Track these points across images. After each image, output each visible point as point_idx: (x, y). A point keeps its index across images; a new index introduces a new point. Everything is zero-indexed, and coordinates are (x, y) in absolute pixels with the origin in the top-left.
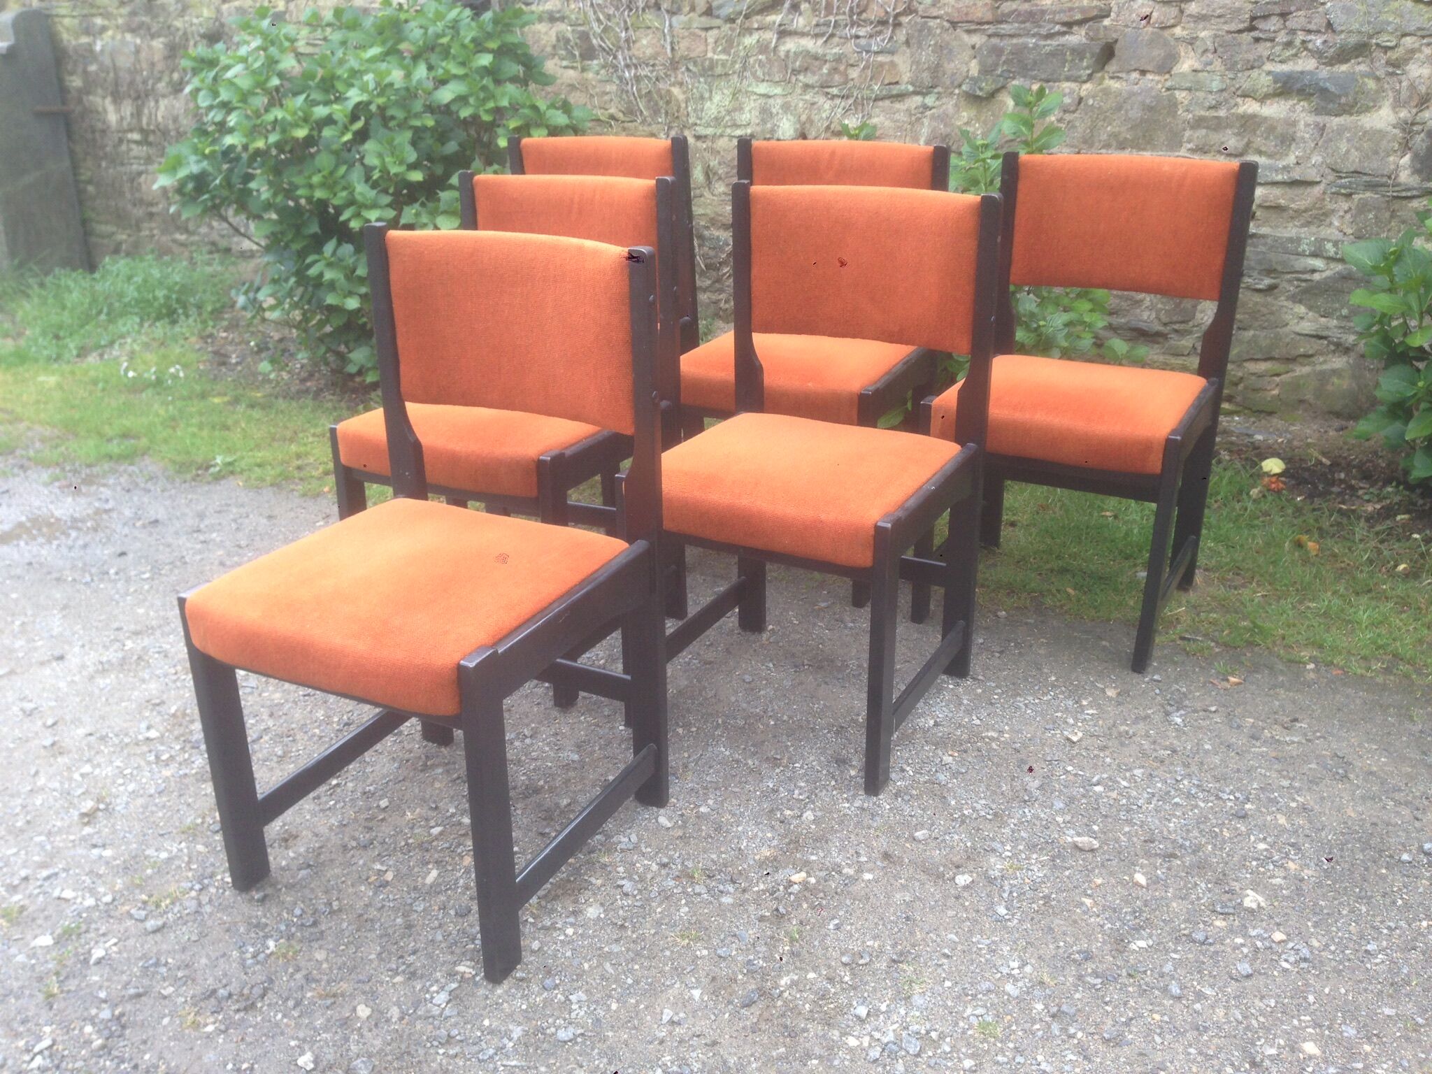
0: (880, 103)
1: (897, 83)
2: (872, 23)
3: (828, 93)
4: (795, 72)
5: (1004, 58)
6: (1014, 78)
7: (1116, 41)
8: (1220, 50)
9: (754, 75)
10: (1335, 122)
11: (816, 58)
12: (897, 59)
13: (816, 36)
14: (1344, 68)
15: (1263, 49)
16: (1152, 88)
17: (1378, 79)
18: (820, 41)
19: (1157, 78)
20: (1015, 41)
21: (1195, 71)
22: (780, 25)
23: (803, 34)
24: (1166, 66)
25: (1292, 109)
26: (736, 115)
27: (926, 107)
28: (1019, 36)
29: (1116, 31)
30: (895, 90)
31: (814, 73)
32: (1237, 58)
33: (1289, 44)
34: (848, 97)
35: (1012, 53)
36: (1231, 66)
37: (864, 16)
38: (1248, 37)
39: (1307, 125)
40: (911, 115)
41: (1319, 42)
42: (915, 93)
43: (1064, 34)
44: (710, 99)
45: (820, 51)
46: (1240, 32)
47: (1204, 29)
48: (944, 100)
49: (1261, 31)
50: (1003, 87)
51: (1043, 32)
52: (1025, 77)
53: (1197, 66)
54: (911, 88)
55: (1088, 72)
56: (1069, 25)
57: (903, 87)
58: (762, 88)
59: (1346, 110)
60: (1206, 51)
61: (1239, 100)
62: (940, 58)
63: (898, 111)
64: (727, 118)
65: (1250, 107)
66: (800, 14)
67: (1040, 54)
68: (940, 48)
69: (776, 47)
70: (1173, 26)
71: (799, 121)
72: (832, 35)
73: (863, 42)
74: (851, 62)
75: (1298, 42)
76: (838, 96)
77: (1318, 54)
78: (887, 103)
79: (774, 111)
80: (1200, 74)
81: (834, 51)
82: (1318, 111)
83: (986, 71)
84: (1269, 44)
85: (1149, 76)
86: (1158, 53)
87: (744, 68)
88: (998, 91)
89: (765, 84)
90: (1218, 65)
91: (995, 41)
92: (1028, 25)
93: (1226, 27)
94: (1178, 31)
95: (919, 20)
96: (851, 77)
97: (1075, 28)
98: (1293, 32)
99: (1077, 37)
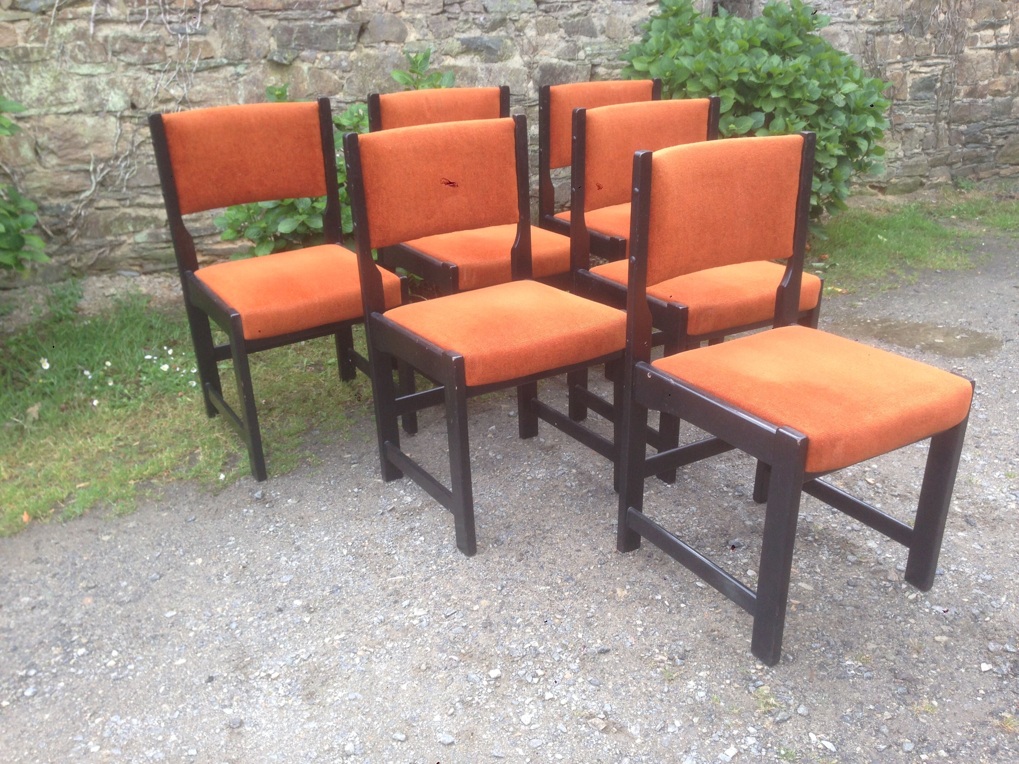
0: (200, 74)
1: (212, 58)
2: (182, 11)
3: (149, 69)
4: (115, 53)
5: (294, 36)
6: (303, 50)
7: (369, 22)
8: (431, 26)
9: (74, 58)
10: (496, 66)
11: (135, 40)
12: (209, 38)
13: (132, 23)
14: (494, 34)
15: (453, 25)
16: (396, 53)
17: (512, 39)
18: (135, 28)
19: (397, 46)
20: (298, 23)
21: (418, 40)
22: (96, 15)
23: (118, 22)
24: (401, 38)
25: (472, 61)
26: (62, 95)
27: (239, 75)
28: (301, 19)
29: (368, 15)
30: (212, 63)
31: (133, 54)
32: (441, 31)
33: (466, 21)
34: (169, 71)
35: (299, 32)
36: (438, 36)
37: (173, 6)
38: (443, 17)
39: (482, 70)
40: (228, 81)
41: (482, 19)
42: (229, 64)
43: (331, 18)
44: (29, 83)
45: (139, 35)
46: (438, 14)
47: (418, 13)
48: (252, 69)
49: (449, 13)
50: (298, 57)
51: (319, 16)
52: (310, 48)
53: (419, 37)
54: (225, 61)
55: (354, 43)
56: (334, 11)
57: (218, 60)
58: (85, 69)
59: (500, 59)
60: (423, 27)
61: (443, 57)
62: (245, 36)
63: (217, 79)
64: (51, 98)
65: (449, 61)
66: (111, 5)
67: (319, 32)
68: (243, 30)
69: (94, 33)
70: (400, 11)
71: (126, 93)
72: (148, 22)
73: (176, 26)
74: (168, 43)
75: (471, 20)
76: (159, 71)
77: (481, 26)
78: (206, 74)
79: (100, 87)
80: (423, 42)
81: (151, 34)
82: (486, 61)
83: (283, 46)
84: (455, 21)
85: (392, 45)
86: (396, 29)
87: (63, 53)
88: (294, 60)
89: (87, 65)
90: (430, 36)
91: (285, 23)
92: (307, 11)
93: (431, 11)
94: (403, 14)
95: (223, 8)
96: (168, 55)
97: (339, 14)
98: (467, 13)
99: (342, 20)
